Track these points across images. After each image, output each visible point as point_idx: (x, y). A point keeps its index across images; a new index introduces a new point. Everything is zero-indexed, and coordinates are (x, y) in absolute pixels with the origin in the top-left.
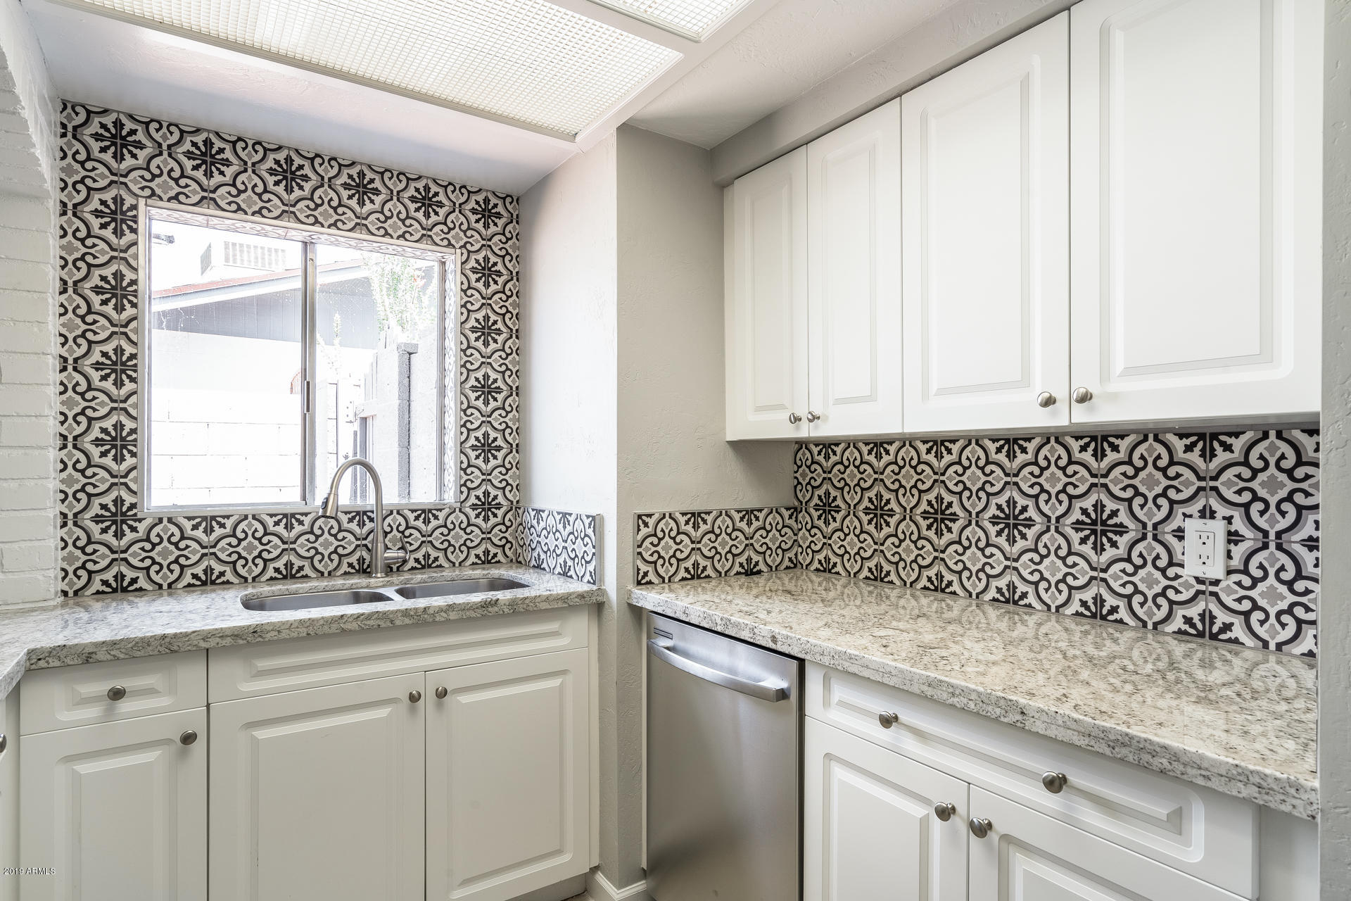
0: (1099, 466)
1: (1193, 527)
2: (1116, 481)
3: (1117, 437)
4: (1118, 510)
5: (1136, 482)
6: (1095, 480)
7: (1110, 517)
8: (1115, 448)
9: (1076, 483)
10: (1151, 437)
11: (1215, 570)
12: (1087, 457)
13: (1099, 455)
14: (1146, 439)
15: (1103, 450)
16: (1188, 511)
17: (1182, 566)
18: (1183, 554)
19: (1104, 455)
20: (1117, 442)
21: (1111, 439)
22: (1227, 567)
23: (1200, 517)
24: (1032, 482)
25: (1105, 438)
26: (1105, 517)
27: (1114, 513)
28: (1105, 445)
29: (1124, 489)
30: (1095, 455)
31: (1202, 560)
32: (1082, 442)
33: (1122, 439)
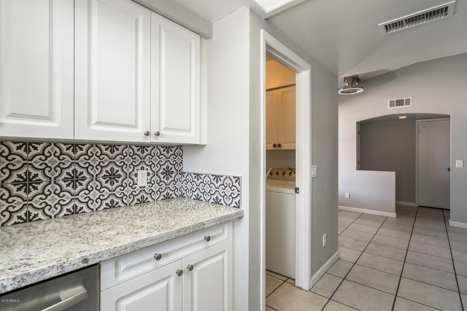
0: (112, 155)
1: (140, 172)
2: (118, 161)
3: (118, 146)
4: (119, 170)
5: (124, 160)
6: (111, 160)
7: (116, 172)
8: (118, 150)
9: (104, 162)
10: (128, 146)
11: (145, 184)
12: (108, 152)
13: (112, 152)
14: (127, 147)
15: (114, 150)
16: (138, 168)
17: (137, 184)
18: (137, 181)
19: (114, 152)
20: (118, 147)
21: (116, 146)
22: (147, 182)
23: (141, 170)
24: (85, 162)
25: (114, 146)
26: (114, 173)
27: (117, 171)
28: (114, 148)
29: (120, 163)
30: (111, 151)
31: (142, 182)
32: (106, 147)
33: (120, 147)
